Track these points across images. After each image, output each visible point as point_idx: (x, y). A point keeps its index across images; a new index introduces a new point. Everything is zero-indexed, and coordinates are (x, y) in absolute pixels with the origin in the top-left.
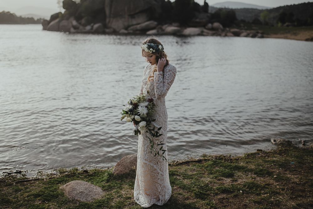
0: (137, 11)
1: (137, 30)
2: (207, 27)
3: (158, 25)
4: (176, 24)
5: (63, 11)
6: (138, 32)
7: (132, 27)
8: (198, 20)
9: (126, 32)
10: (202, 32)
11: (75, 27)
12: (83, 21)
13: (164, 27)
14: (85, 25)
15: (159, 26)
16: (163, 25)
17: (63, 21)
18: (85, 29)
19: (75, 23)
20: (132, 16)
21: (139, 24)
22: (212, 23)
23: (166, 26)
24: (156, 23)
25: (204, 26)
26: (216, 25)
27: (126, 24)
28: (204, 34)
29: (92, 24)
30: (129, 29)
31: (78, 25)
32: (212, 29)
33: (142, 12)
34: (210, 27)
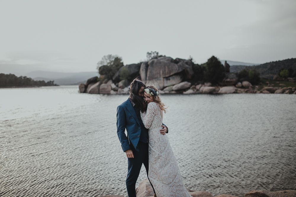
0: (172, 74)
1: (173, 90)
2: (237, 86)
3: (191, 85)
4: (209, 84)
5: (98, 75)
6: (173, 92)
7: (167, 88)
8: (228, 80)
9: (162, 92)
10: (236, 90)
11: (115, 90)
12: (121, 84)
13: (198, 87)
14: (123, 88)
15: (193, 86)
16: (196, 85)
17: (103, 85)
18: (123, 91)
19: (113, 86)
20: (167, 78)
21: (174, 85)
22: (241, 82)
23: (200, 85)
24: (190, 84)
25: (234, 84)
26: (245, 83)
27: (162, 85)
28: (238, 92)
30: (165, 89)
31: (117, 88)
32: (242, 87)
33: (176, 74)
34: (241, 86)
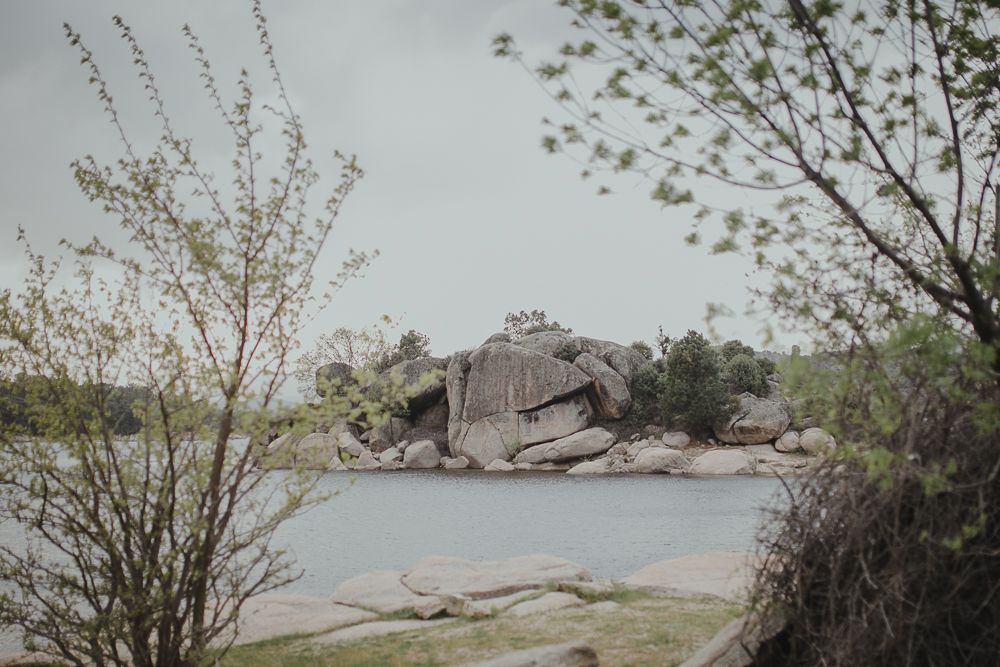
0: (546, 398)
3: (615, 442)
6: (549, 467)
7: (529, 452)
13: (635, 448)
14: (378, 447)
16: (632, 442)
18: (378, 459)
19: (346, 440)
20: (530, 414)
25: (773, 440)
29: (401, 445)
30: (518, 456)
31: (359, 447)
32: (799, 451)
33: (561, 401)
34: (794, 446)
